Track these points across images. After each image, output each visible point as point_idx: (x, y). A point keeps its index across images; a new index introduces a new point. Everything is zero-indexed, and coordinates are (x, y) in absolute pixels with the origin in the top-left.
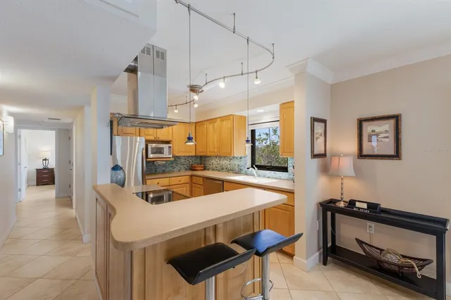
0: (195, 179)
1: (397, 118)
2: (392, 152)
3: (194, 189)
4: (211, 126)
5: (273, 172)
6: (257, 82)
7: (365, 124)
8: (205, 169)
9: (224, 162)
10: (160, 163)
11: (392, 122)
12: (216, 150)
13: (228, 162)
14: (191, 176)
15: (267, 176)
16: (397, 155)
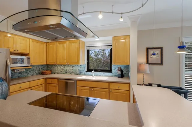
0: (48, 81)
1: (161, 48)
2: (160, 62)
3: (48, 87)
4: (61, 45)
5: (102, 73)
6: (121, 20)
7: (149, 50)
8: (52, 73)
9: (68, 69)
10: (20, 71)
11: (160, 50)
12: (65, 61)
13: (71, 68)
14: (46, 79)
15: (99, 75)
16: (162, 64)
